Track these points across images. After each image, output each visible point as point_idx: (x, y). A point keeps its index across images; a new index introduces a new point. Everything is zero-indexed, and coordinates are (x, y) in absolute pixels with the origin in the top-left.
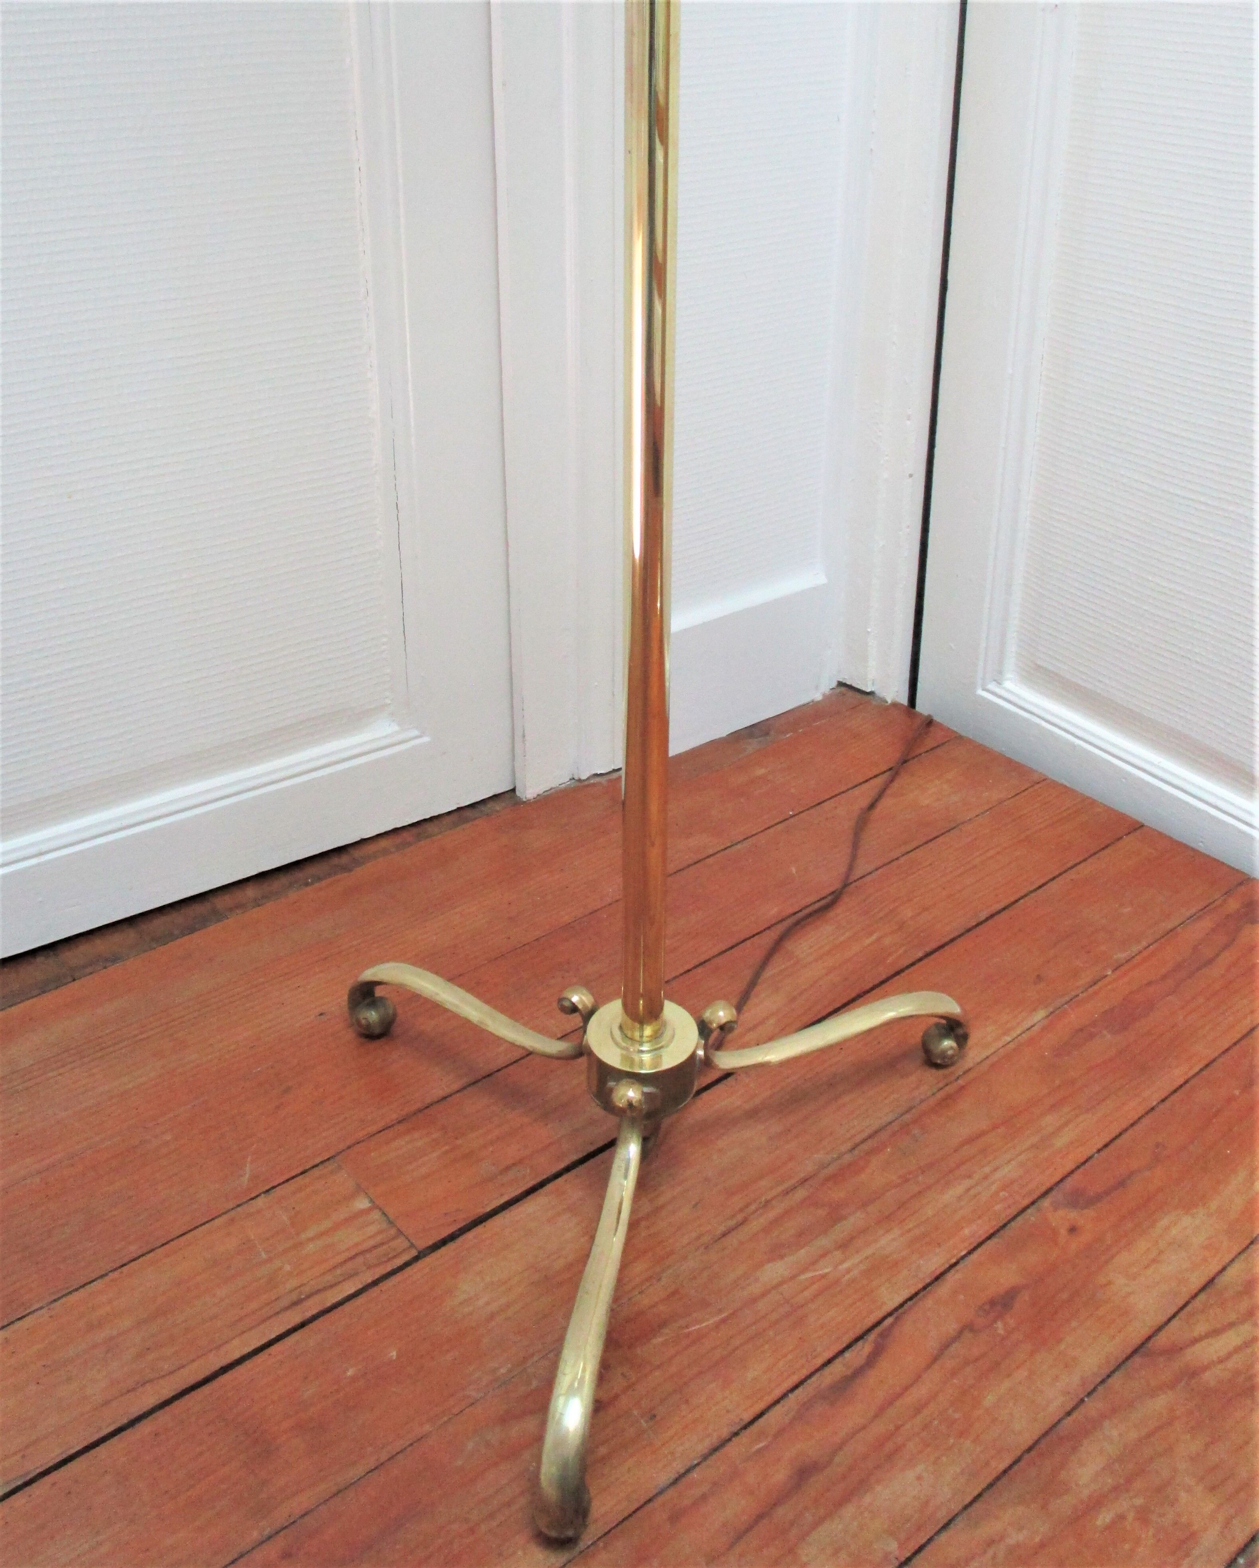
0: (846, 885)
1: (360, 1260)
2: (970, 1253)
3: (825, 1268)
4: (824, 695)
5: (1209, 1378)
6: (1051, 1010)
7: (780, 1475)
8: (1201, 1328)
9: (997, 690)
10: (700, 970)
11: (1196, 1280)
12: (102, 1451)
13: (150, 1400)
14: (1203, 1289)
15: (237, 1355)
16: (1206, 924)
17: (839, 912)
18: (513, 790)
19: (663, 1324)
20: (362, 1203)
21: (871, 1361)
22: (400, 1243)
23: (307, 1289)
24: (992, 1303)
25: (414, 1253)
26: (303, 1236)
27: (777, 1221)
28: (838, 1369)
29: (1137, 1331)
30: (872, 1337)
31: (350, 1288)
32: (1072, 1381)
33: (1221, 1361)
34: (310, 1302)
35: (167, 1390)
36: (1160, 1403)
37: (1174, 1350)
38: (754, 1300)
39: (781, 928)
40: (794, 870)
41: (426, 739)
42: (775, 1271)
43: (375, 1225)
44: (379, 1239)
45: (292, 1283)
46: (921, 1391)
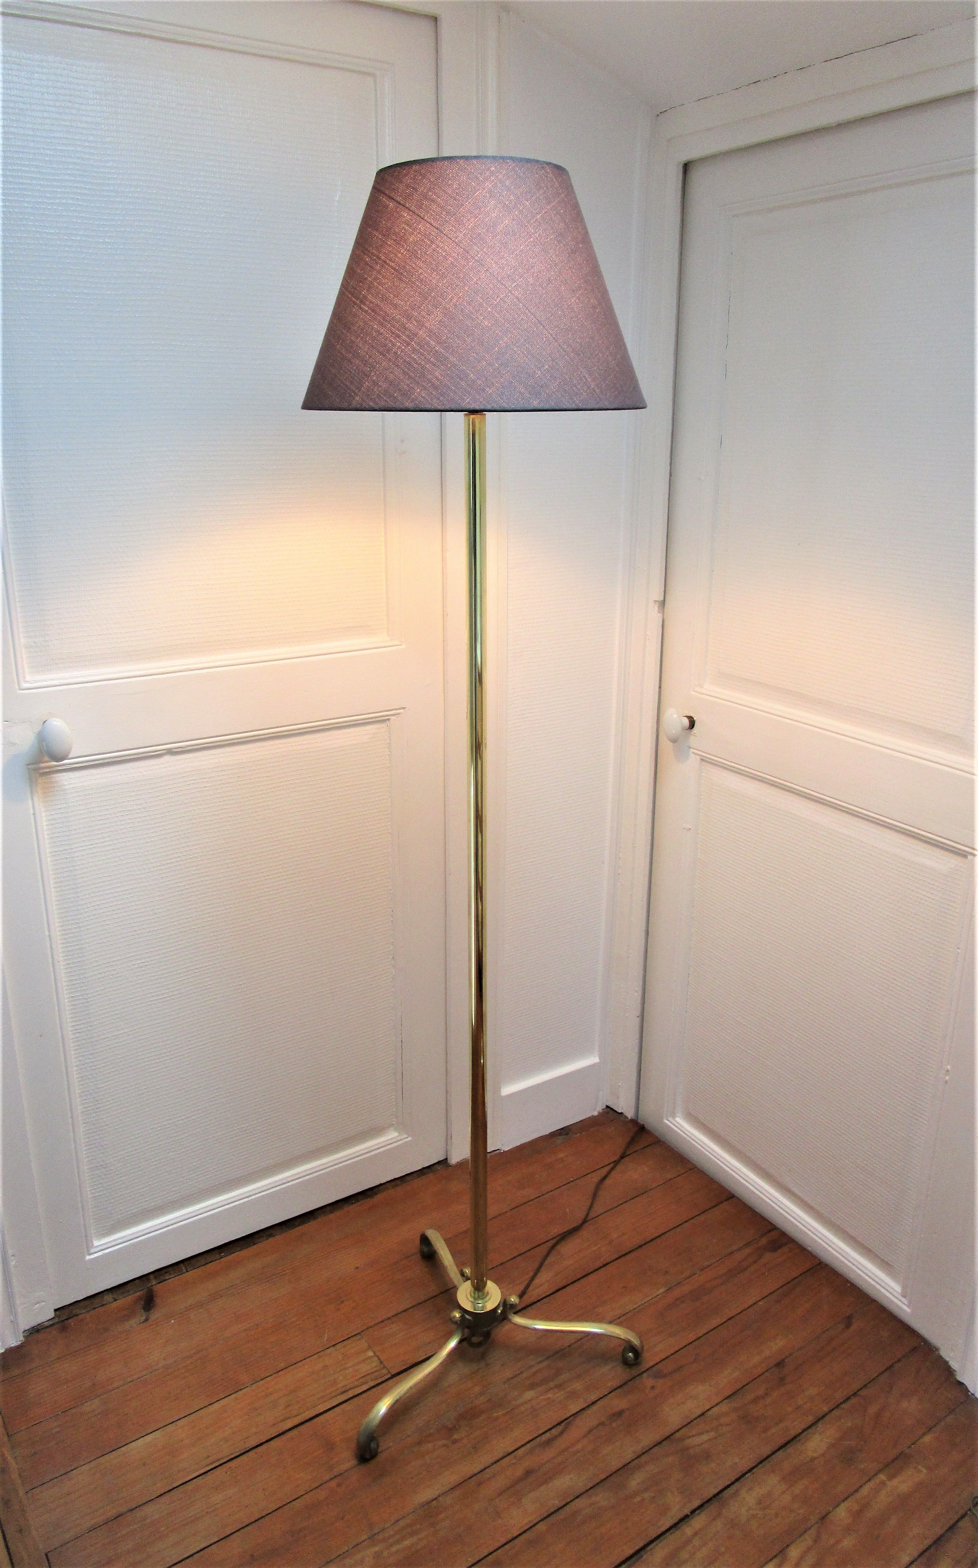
0: (585, 1221)
1: (369, 1377)
2: (610, 1393)
3: (550, 1395)
4: (599, 1113)
5: (691, 1451)
6: (668, 1288)
7: (519, 1472)
8: (694, 1432)
9: (673, 1121)
10: (519, 1257)
11: (699, 1412)
12: (272, 1442)
13: (289, 1424)
14: (699, 1416)
15: (322, 1411)
16: (747, 1251)
17: (584, 1233)
18: (446, 1159)
19: (482, 1412)
20: (370, 1354)
21: (562, 1433)
22: (384, 1371)
23: (348, 1387)
24: (614, 1415)
25: (389, 1376)
26: (347, 1365)
27: (534, 1374)
28: (548, 1435)
29: (667, 1431)
30: (563, 1424)
31: (364, 1388)
32: (639, 1448)
33: (698, 1445)
34: (350, 1392)
35: (296, 1421)
36: (670, 1459)
37: (682, 1439)
38: (519, 1406)
39: (554, 1241)
40: (568, 1210)
41: (410, 1139)
42: (529, 1394)
43: (375, 1363)
44: (376, 1369)
45: (343, 1384)
46: (579, 1446)
